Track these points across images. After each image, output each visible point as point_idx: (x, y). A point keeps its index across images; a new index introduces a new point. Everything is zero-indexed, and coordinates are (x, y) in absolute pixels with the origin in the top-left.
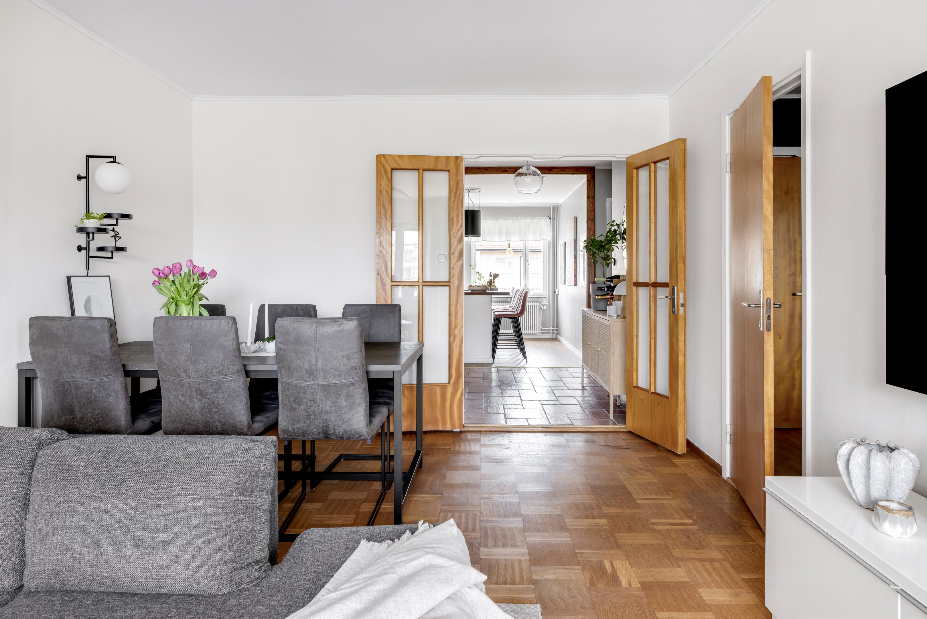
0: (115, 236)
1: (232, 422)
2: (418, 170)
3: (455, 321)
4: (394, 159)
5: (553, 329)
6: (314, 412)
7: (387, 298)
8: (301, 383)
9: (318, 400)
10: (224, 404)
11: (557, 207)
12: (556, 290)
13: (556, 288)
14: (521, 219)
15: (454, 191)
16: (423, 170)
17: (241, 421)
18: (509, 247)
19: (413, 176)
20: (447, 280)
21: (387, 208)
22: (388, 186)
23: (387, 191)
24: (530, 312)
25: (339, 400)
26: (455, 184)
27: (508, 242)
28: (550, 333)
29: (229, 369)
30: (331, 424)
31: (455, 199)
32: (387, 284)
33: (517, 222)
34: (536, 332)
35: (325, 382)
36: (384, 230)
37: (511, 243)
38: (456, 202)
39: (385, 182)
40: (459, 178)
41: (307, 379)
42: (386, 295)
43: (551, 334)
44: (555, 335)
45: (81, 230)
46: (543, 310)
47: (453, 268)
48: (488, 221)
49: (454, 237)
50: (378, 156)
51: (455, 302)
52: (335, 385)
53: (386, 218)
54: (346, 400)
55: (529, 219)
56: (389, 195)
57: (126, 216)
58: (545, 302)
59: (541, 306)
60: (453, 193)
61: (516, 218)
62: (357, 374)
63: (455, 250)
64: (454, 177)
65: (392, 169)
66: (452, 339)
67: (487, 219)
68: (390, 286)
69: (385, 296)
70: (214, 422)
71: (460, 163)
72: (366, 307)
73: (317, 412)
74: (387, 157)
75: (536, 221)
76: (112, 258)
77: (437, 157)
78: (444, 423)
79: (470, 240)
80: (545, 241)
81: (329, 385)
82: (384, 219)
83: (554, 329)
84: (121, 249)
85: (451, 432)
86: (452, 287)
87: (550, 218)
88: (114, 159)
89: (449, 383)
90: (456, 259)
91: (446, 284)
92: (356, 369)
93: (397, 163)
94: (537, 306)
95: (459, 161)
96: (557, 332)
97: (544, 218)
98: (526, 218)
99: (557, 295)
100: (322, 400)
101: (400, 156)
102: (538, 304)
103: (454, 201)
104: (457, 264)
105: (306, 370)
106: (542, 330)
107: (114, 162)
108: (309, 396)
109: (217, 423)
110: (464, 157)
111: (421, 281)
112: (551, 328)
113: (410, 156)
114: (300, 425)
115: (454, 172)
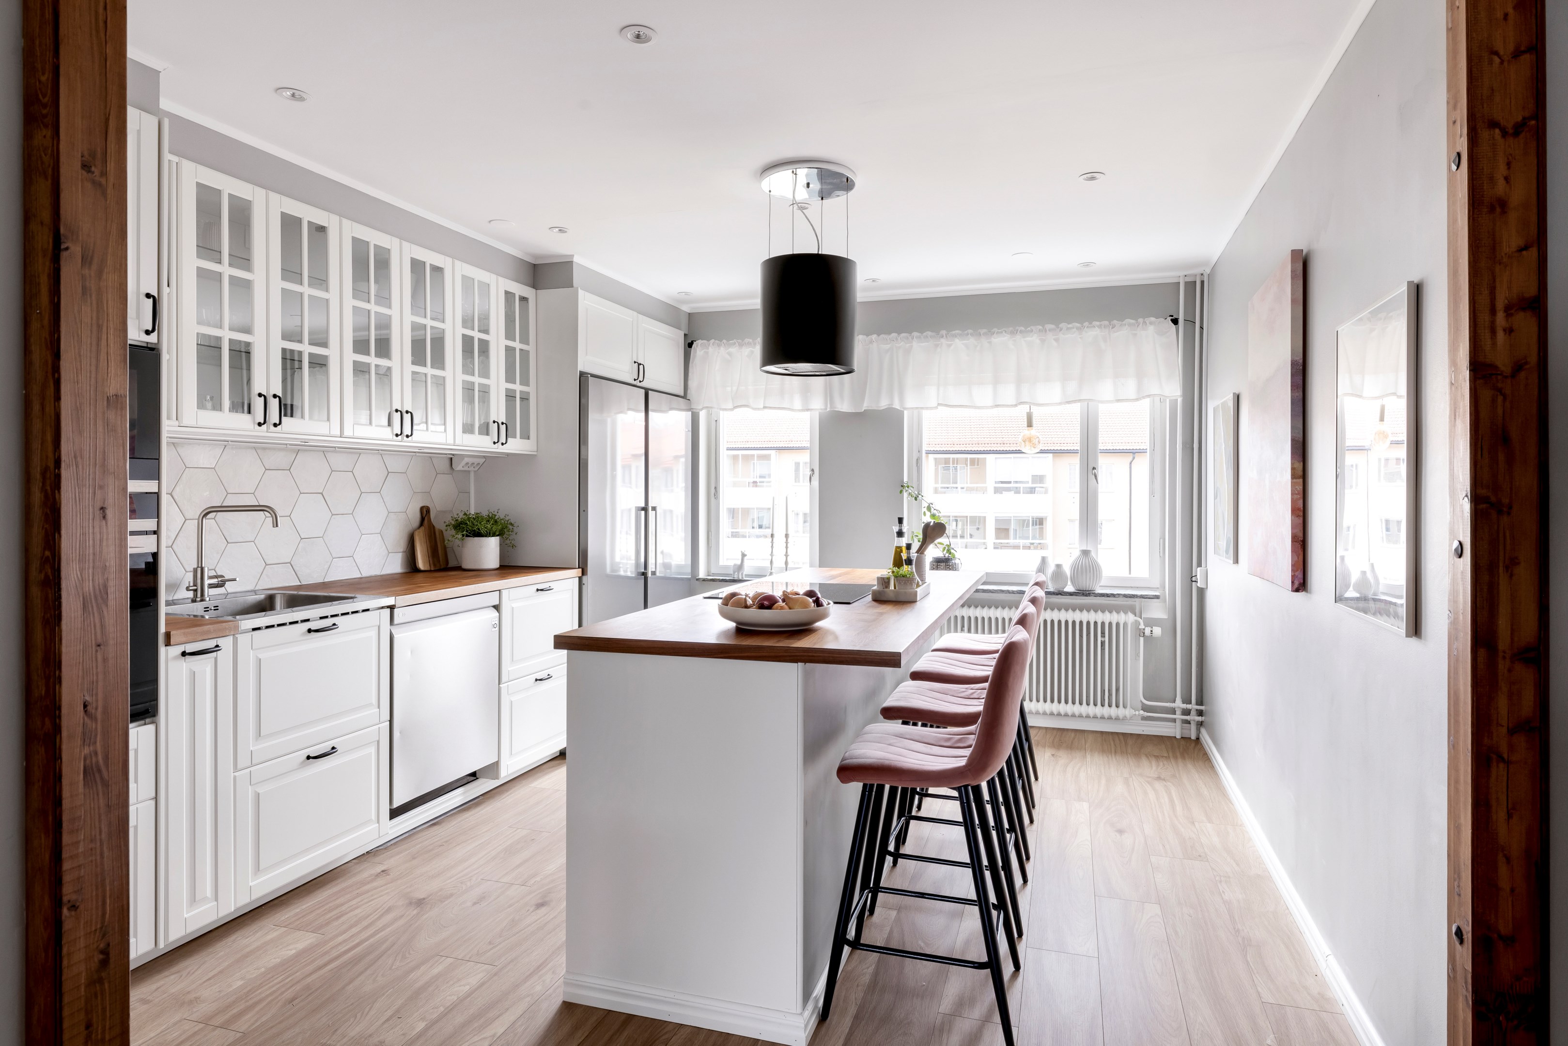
5: (1185, 706)
11: (1202, 282)
12: (1199, 572)
13: (1199, 565)
14: (1068, 329)
18: (1030, 425)
24: (1103, 643)
27: (1025, 409)
28: (1174, 720)
33: (1057, 340)
34: (1121, 712)
37: (1035, 409)
43: (1178, 723)
44: (1193, 727)
46: (1149, 640)
48: (957, 340)
55: (1100, 327)
58: (1157, 611)
59: (1142, 626)
61: (1053, 326)
67: (955, 336)
75: (1122, 333)
79: (897, 405)
80: (1157, 399)
83: (1189, 706)
87: (1175, 321)
94: (1125, 624)
96: (1200, 719)
97: (1151, 323)
98: (1086, 324)
99: (1201, 592)
102: (1131, 618)
106: (1145, 708)
112: (1179, 704)
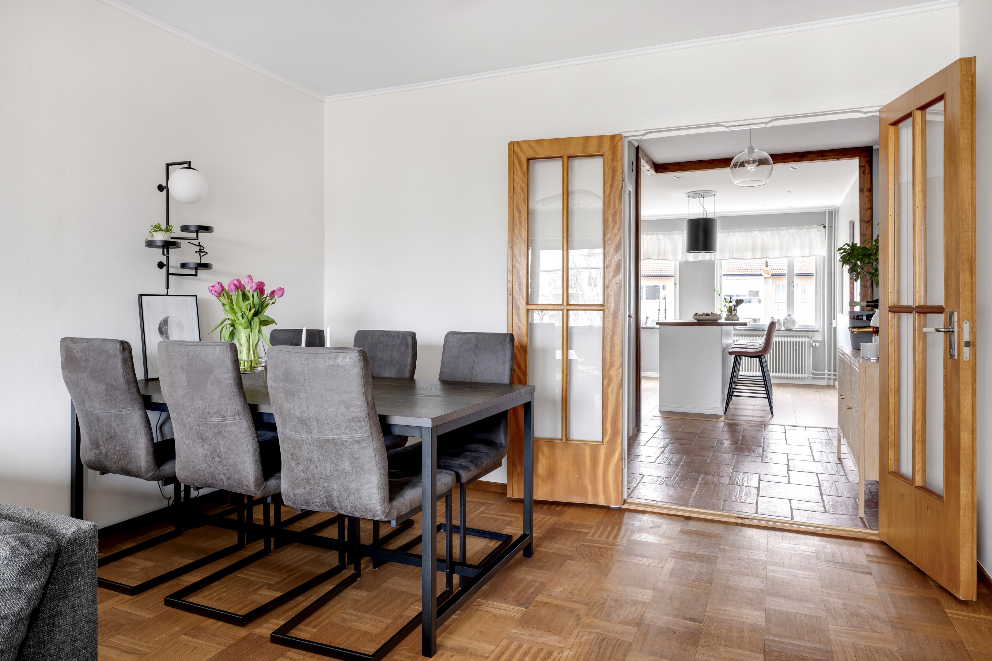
0: (200, 251)
1: (236, 476)
2: (561, 157)
3: (611, 359)
4: (530, 146)
5: (829, 373)
6: (313, 475)
7: (521, 326)
8: (295, 435)
9: (316, 460)
10: (226, 453)
11: (835, 212)
12: (834, 322)
13: (834, 319)
14: (782, 229)
15: (610, 182)
16: (569, 157)
17: (246, 477)
18: (767, 266)
19: (556, 167)
20: (601, 303)
21: (521, 209)
22: (523, 182)
23: (522, 188)
24: (796, 350)
25: (340, 462)
26: (611, 172)
27: (765, 260)
28: (824, 379)
29: (227, 409)
30: (335, 494)
31: (611, 192)
32: (521, 307)
33: (777, 233)
34: (803, 375)
35: (321, 437)
36: (518, 239)
37: (768, 260)
38: (612, 196)
39: (519, 177)
40: (616, 164)
41: (300, 430)
42: (520, 322)
43: (826, 379)
44: (832, 381)
45: (150, 244)
46: (814, 348)
47: (608, 287)
48: (737, 233)
49: (609, 245)
50: (511, 145)
51: (610, 333)
52: (334, 442)
53: (520, 222)
54: (351, 464)
55: (795, 229)
56: (524, 193)
57: (206, 229)
58: (818, 337)
59: (812, 343)
60: (608, 185)
61: (776, 228)
62: (362, 428)
63: (610, 261)
64: (610, 162)
65: (528, 160)
66: (606, 381)
67: (736, 232)
68: (525, 310)
69: (518, 323)
70: (219, 474)
71: (617, 143)
72: (471, 335)
73: (316, 477)
74: (523, 145)
75: (804, 231)
76: (196, 275)
77: (587, 139)
78: (595, 494)
79: (713, 259)
80: (818, 257)
81: (327, 441)
82: (518, 224)
83: (830, 373)
84: (206, 266)
85: (607, 508)
86: (606, 311)
87: (824, 227)
88: (188, 165)
89: (603, 442)
90: (612, 274)
91: (601, 308)
92: (359, 421)
93: (535, 151)
94: (805, 342)
95: (616, 141)
96: (835, 377)
97: (815, 227)
98: (789, 227)
99: (835, 329)
100: (320, 460)
101: (538, 142)
102: (807, 340)
103: (609, 195)
104: (614, 280)
105: (298, 418)
106: (813, 374)
107: (189, 167)
108: (304, 453)
109: (222, 476)
110: (624, 135)
111: (565, 304)
112: (826, 372)
113: (550, 140)
114: (300, 491)
115: (610, 157)
